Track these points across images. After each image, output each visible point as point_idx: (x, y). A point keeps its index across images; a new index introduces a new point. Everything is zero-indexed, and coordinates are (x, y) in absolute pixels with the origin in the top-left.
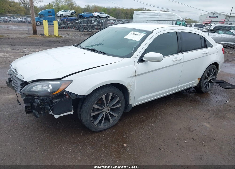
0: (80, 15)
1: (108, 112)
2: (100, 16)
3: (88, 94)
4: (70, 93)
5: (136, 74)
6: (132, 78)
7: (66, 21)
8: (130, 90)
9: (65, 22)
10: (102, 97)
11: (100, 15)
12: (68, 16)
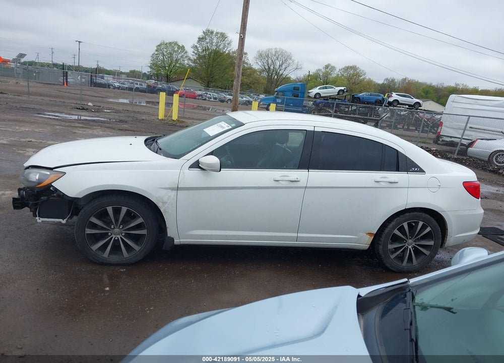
0: (355, 97)
1: (121, 237)
2: (400, 102)
3: (80, 196)
4: (56, 190)
5: (179, 187)
6: (170, 191)
7: (324, 106)
8: (164, 210)
9: (321, 109)
10: (106, 209)
11: (401, 99)
12: (330, 97)
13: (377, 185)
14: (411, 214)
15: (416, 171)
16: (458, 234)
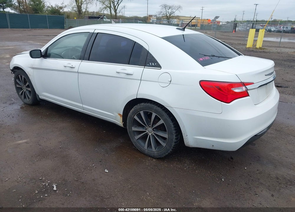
6: (31, 69)
13: (117, 75)
14: (145, 104)
15: (152, 66)
16: (195, 136)
